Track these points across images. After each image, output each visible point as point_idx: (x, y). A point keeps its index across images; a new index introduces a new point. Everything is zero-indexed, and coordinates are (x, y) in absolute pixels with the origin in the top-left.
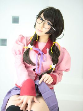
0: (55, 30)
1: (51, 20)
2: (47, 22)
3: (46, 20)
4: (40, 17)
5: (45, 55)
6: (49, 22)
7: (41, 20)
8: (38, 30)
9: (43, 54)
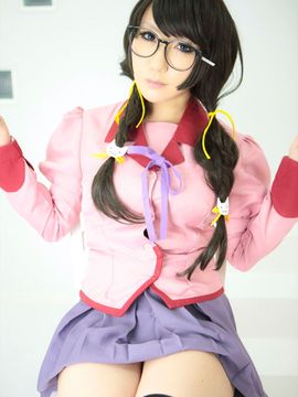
0: (213, 64)
2: (176, 43)
3: (172, 38)
4: (142, 31)
5: (176, 167)
6: (186, 40)
7: (149, 43)
8: (149, 81)
9: (169, 166)
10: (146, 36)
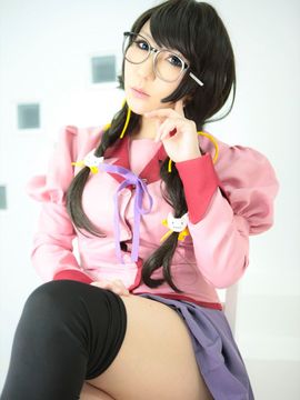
1: (181, 45)
2: (167, 55)
3: (164, 48)
6: (177, 53)
10: (141, 45)
